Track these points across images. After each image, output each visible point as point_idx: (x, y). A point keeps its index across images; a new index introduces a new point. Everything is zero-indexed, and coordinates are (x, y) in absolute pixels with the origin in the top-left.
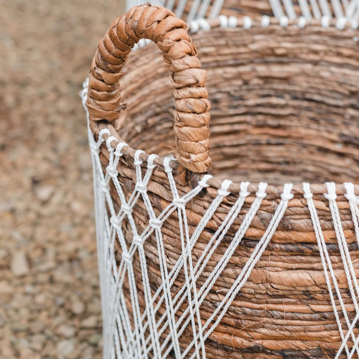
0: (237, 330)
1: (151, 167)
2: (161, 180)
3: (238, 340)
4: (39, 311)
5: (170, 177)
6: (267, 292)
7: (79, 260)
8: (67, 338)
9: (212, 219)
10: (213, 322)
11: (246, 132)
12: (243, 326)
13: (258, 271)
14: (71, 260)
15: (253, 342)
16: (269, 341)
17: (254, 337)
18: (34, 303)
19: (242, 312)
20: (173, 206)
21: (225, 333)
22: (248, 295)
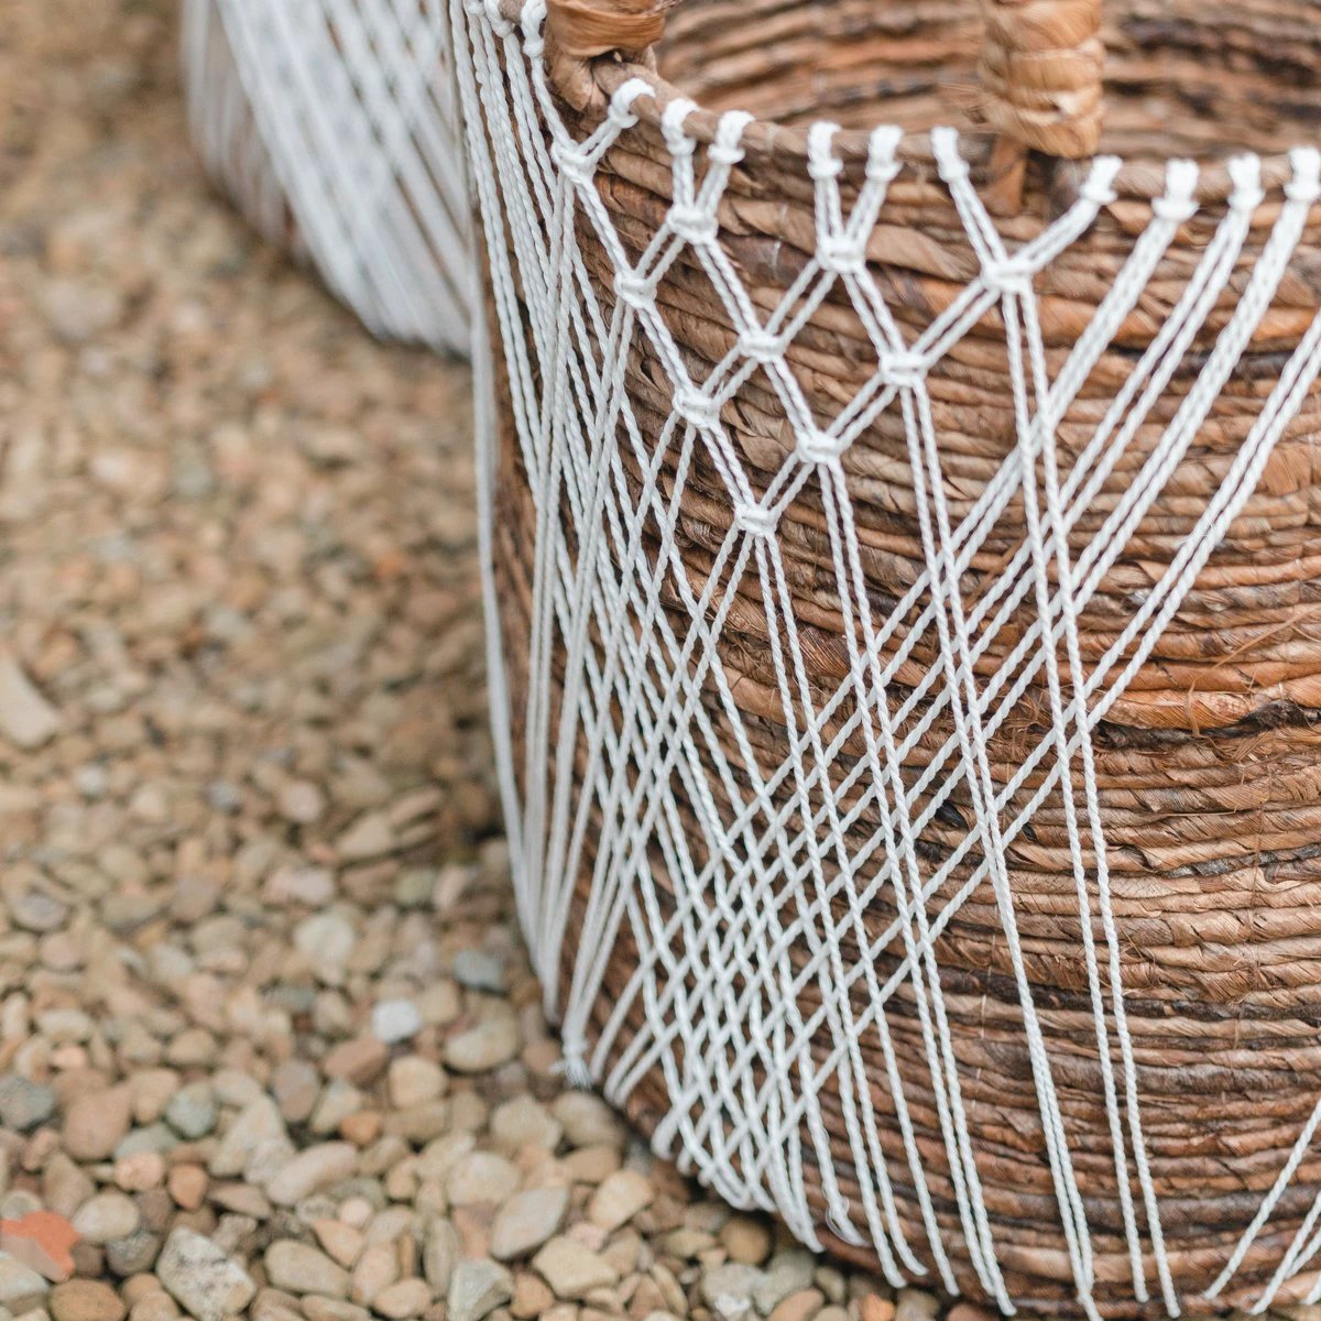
0: (1204, 670)
1: (882, 170)
2: (914, 214)
3: (1211, 701)
4: (172, 846)
5: (964, 193)
6: (1309, 519)
7: (219, 646)
8: (318, 909)
9: (1139, 306)
10: (1122, 662)
11: (810, 66)
12: (1228, 649)
13: (1287, 452)
14: (189, 653)
15: (1257, 696)
16: (1308, 680)
17: (1263, 678)
18: (138, 822)
19: (1222, 603)
20: (984, 291)
21: (1160, 689)
22: (1247, 544)
